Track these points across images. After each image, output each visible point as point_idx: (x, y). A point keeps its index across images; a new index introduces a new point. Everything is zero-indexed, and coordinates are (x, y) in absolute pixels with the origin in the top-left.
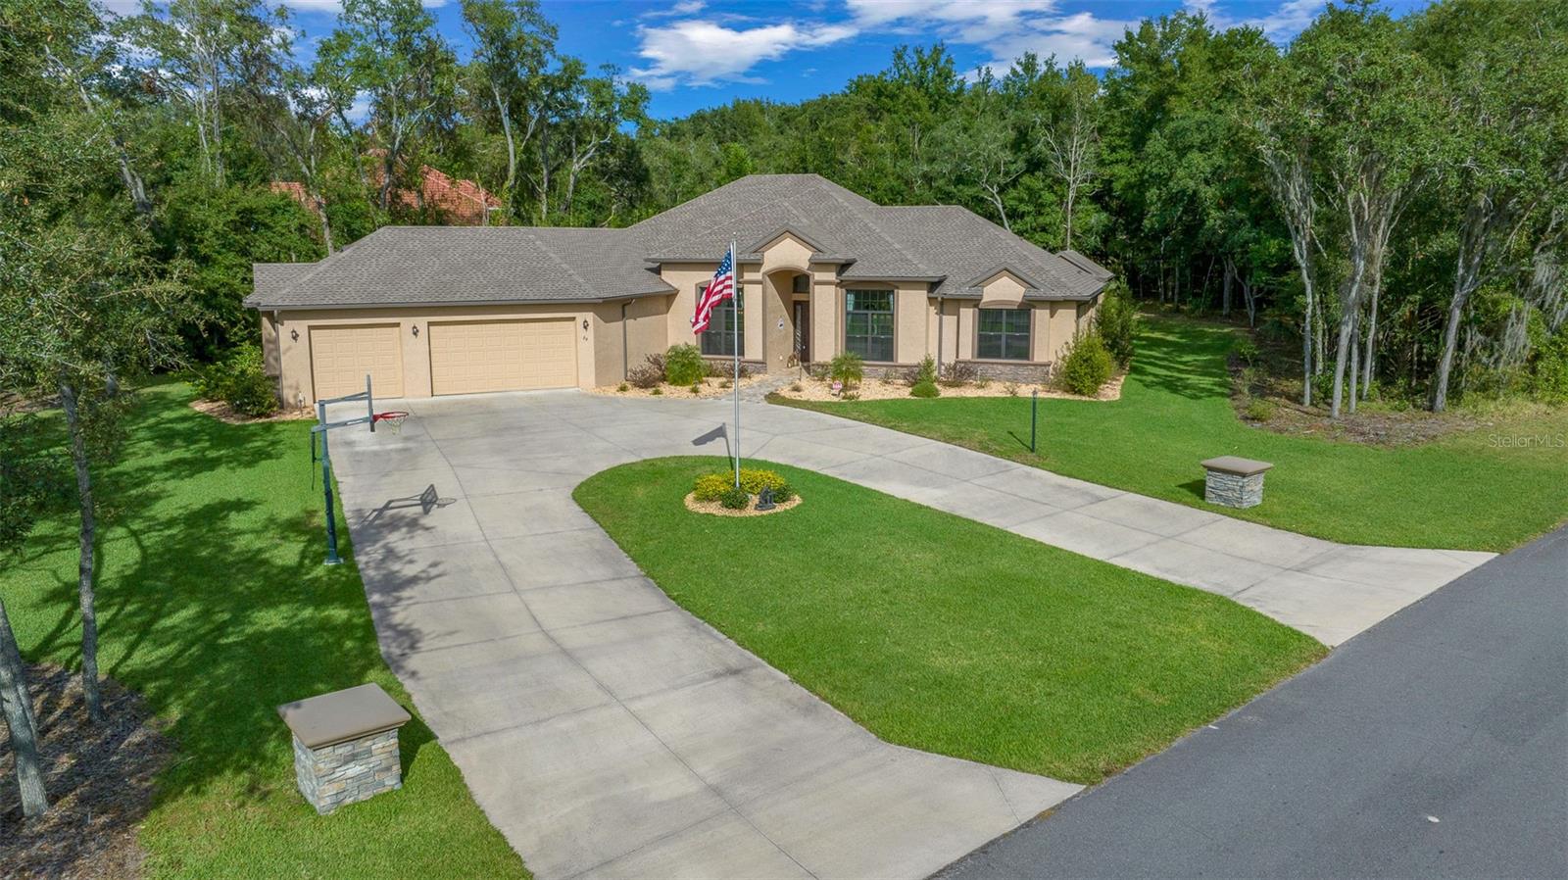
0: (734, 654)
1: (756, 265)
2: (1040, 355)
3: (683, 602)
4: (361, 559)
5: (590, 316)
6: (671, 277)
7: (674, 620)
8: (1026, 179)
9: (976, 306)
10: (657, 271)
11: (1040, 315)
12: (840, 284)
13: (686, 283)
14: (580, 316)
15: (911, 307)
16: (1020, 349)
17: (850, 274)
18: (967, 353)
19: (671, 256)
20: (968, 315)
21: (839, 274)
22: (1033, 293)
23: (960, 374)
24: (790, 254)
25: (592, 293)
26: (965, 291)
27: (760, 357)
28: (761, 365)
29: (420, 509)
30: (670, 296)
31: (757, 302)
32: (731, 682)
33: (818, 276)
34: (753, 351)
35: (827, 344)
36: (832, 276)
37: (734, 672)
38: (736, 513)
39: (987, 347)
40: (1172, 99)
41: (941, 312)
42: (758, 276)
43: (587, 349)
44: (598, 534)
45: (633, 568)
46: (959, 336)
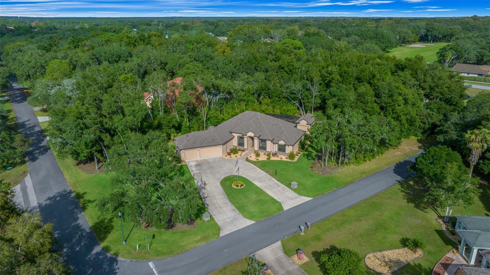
0: (234, 208)
1: (246, 135)
2: (287, 152)
3: (231, 201)
4: (201, 194)
7: (230, 204)
10: (232, 133)
11: (287, 147)
15: (269, 143)
16: (284, 151)
17: (260, 138)
18: (277, 150)
19: (234, 131)
20: (277, 145)
22: (286, 143)
23: (275, 155)
24: (251, 134)
25: (222, 142)
26: (276, 142)
28: (247, 149)
29: (204, 185)
30: (233, 138)
31: (246, 140)
32: (234, 211)
33: (255, 138)
34: (246, 147)
35: (256, 148)
36: (257, 138)
37: (234, 210)
39: (279, 150)
41: (273, 144)
42: (246, 137)
43: (221, 151)
44: (223, 191)
45: (226, 196)
46: (275, 148)
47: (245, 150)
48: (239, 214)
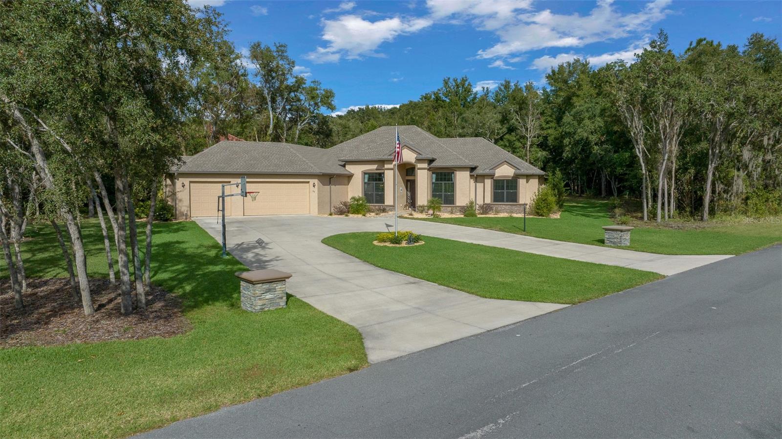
0: (412, 279)
1: (391, 161)
2: (521, 201)
3: (384, 267)
5: (316, 181)
6: (350, 168)
8: (507, 136)
9: (492, 178)
10: (344, 166)
11: (522, 182)
12: (429, 170)
13: (357, 171)
14: (312, 181)
15: (462, 179)
16: (513, 198)
17: (434, 164)
18: (488, 200)
19: (351, 159)
20: (488, 182)
21: (429, 164)
22: (518, 171)
23: (486, 208)
24: (408, 156)
25: (317, 170)
26: (487, 171)
27: (392, 204)
28: (393, 207)
29: (257, 244)
30: (350, 177)
31: (391, 178)
32: (413, 285)
33: (419, 165)
34: (389, 200)
35: (423, 195)
36: (425, 165)
38: (398, 245)
39: (497, 198)
40: (574, 98)
41: (476, 182)
42: (391, 166)
43: (315, 196)
46: (483, 193)
47: (387, 209)
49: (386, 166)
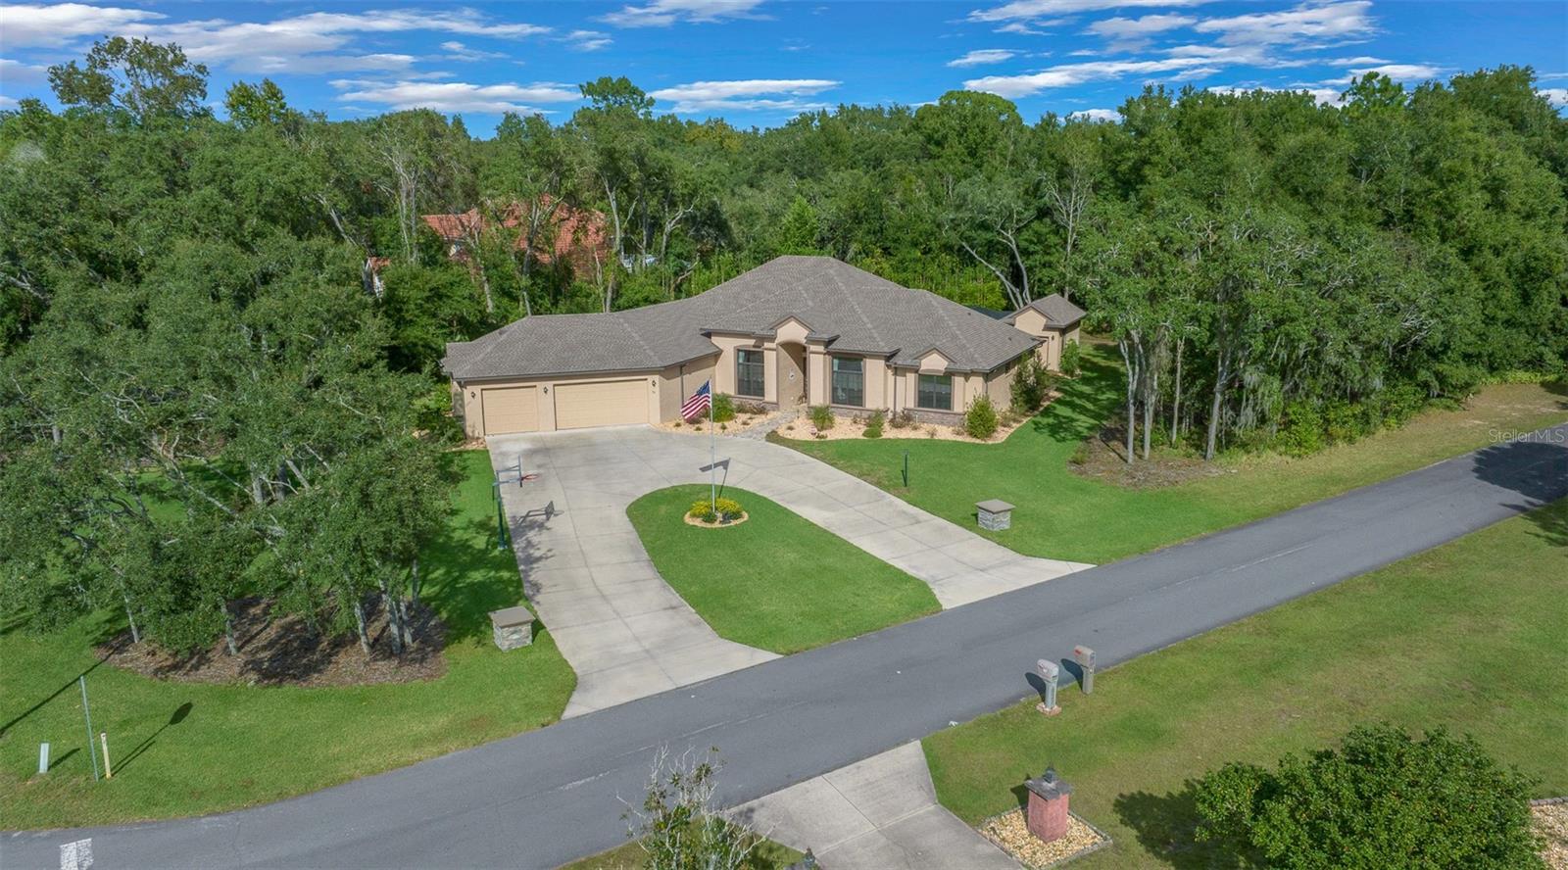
0: (676, 598)
1: (772, 339)
2: (958, 406)
3: (663, 575)
4: (515, 546)
5: (656, 378)
6: (718, 341)
7: (657, 583)
9: (917, 372)
10: (708, 335)
11: (958, 381)
12: (828, 353)
13: (728, 346)
14: (651, 378)
16: (944, 402)
17: (834, 347)
18: (911, 404)
19: (717, 327)
20: (911, 377)
21: (826, 347)
22: (952, 366)
23: (905, 420)
24: (793, 332)
25: (659, 364)
26: (909, 362)
27: (775, 400)
28: (776, 405)
29: (544, 517)
30: (717, 355)
31: (772, 360)
33: (813, 348)
34: (770, 395)
36: (821, 348)
37: (673, 608)
38: (708, 526)
39: (924, 400)
41: (895, 374)
42: (773, 345)
43: (656, 398)
44: (635, 535)
45: (646, 556)
46: (904, 393)
47: (768, 407)
48: (697, 624)
49: (767, 345)
